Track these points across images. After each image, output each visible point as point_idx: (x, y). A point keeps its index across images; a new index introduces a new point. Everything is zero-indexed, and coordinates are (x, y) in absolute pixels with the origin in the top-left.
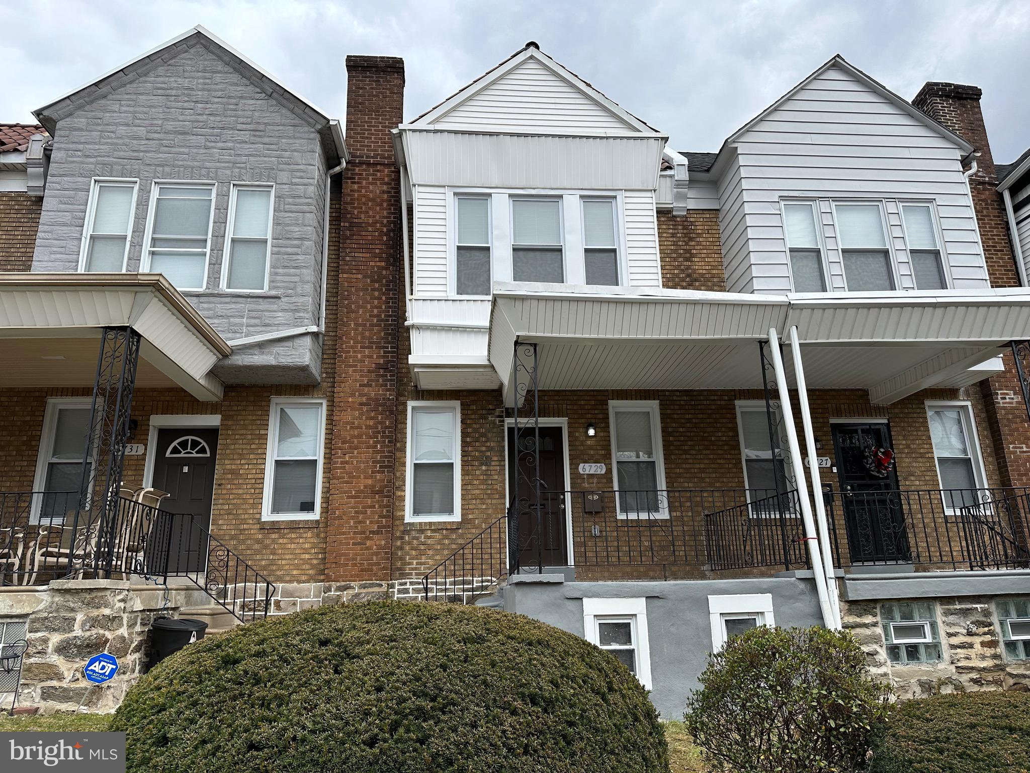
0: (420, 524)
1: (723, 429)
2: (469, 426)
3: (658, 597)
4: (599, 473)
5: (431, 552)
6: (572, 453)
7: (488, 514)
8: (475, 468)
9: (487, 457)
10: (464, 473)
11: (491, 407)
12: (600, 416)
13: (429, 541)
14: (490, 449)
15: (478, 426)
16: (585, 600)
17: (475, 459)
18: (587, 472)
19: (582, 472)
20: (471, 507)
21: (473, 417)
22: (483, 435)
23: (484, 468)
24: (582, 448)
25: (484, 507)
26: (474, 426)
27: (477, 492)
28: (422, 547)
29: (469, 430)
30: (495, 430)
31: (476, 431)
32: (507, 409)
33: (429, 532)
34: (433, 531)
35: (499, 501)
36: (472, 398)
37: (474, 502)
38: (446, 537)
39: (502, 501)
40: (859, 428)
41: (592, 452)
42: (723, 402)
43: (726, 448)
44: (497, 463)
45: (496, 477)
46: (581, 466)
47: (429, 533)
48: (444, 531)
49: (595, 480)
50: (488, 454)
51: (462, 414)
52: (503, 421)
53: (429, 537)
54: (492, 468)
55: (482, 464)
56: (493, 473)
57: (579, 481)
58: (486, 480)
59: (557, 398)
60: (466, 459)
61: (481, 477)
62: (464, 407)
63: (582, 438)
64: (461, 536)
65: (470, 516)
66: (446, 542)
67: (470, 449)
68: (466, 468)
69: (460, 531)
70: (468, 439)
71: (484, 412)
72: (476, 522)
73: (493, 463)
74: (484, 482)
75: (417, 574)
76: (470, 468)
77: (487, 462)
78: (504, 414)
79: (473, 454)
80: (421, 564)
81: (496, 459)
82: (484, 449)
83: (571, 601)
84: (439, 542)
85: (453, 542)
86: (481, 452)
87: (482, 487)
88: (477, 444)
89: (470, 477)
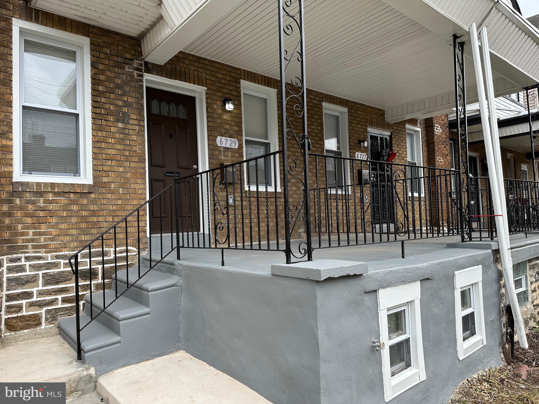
0: (38, 184)
1: (316, 124)
2: (102, 72)
3: (428, 279)
4: (233, 147)
5: (54, 220)
6: (211, 124)
7: (126, 178)
8: (109, 124)
9: (124, 113)
10: (96, 127)
11: (128, 55)
12: (234, 93)
13: (51, 207)
14: (127, 104)
15: (113, 75)
16: (381, 293)
17: (109, 113)
18: (223, 145)
19: (219, 145)
20: (105, 168)
21: (106, 62)
22: (118, 86)
23: (120, 125)
24: (219, 121)
25: (121, 169)
26: (108, 73)
27: (113, 152)
28: (41, 214)
29: (102, 77)
30: (133, 84)
31: (110, 80)
32: (146, 63)
33: (51, 195)
34: (55, 194)
35: (139, 165)
36: (106, 39)
37: (109, 163)
38: (74, 202)
39: (142, 165)
40: (379, 136)
41: (227, 127)
42: (316, 102)
43: (316, 138)
44: (136, 122)
45: (135, 138)
46: (219, 138)
47: (50, 197)
48: (72, 195)
49: (230, 154)
50: (126, 110)
51: (92, 56)
52: (142, 76)
53: (51, 202)
54: (130, 127)
55: (118, 121)
56: (131, 132)
57: (217, 153)
58: (123, 140)
59: (196, 64)
60: (98, 111)
61: (118, 136)
62: (95, 48)
63: (219, 111)
64: (94, 202)
65: (105, 179)
66: (75, 207)
67: (103, 100)
68: (99, 122)
69: (93, 195)
70: (101, 88)
71: (120, 60)
72: (113, 186)
73: (131, 122)
74: (121, 141)
75: (34, 247)
76: (104, 123)
77: (124, 119)
78: (143, 68)
79: (107, 106)
80: (41, 234)
81: (134, 117)
82: (120, 103)
83: (368, 294)
84: (65, 208)
85: (83, 207)
86: (116, 106)
87: (118, 147)
88: (112, 96)
89: (104, 134)
